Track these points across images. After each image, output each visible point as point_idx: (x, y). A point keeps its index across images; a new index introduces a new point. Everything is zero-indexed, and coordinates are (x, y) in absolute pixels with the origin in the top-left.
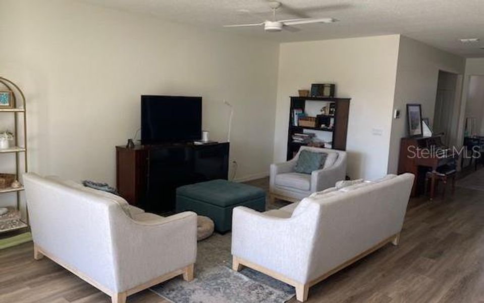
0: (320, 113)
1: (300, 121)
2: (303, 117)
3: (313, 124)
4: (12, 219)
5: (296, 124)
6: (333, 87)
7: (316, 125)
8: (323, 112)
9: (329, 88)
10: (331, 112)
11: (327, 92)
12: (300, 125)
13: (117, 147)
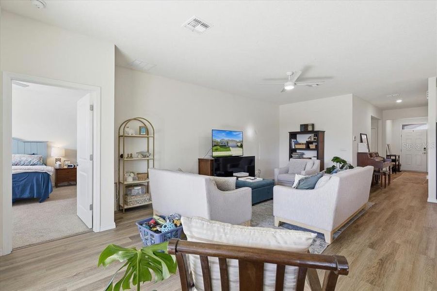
0: (308, 140)
1: (296, 146)
2: (297, 143)
3: (304, 147)
4: (144, 198)
5: (294, 148)
6: (313, 125)
7: (306, 147)
8: (310, 140)
9: (311, 126)
10: (314, 139)
11: (310, 129)
12: (296, 147)
13: (199, 159)
